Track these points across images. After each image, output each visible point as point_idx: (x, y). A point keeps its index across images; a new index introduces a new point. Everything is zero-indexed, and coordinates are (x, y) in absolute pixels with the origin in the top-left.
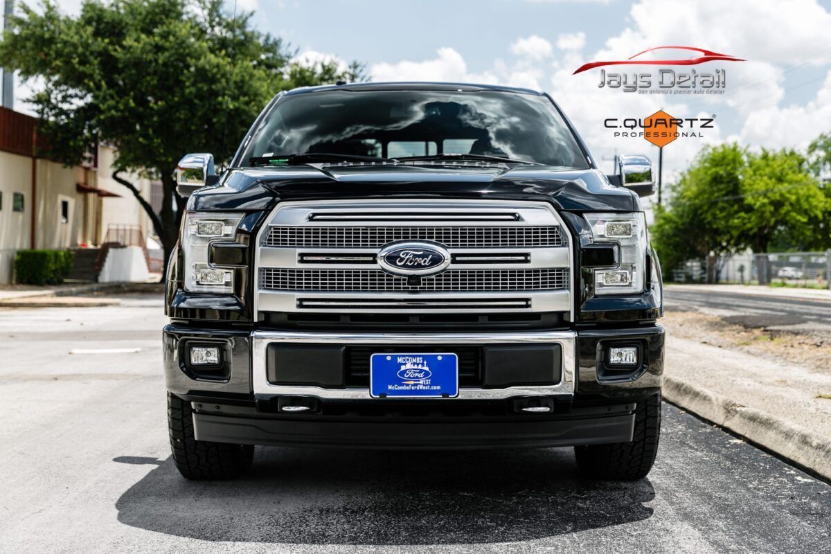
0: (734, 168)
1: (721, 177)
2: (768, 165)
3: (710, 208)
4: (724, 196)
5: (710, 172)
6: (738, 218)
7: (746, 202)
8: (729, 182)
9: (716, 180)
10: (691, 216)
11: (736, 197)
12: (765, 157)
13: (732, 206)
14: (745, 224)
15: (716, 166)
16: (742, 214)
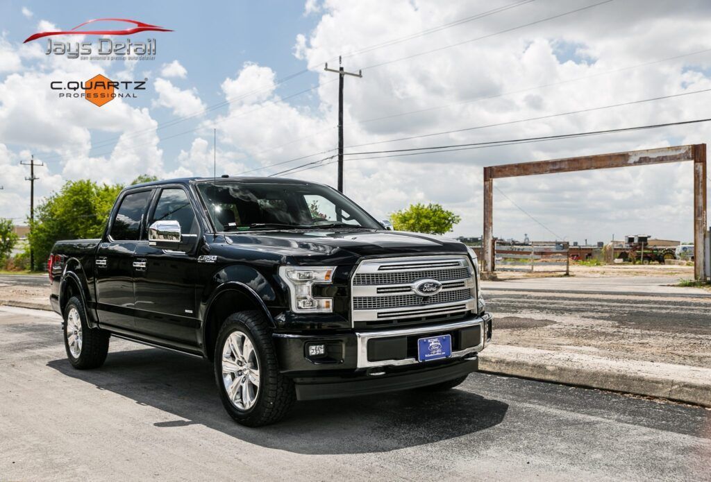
0: (89, 197)
1: (80, 202)
2: (109, 195)
3: (73, 222)
4: (82, 214)
5: (72, 199)
6: (93, 229)
7: (98, 218)
8: (85, 206)
9: (77, 204)
10: (59, 227)
11: (91, 215)
12: (107, 190)
13: (88, 221)
14: (96, 232)
15: (76, 195)
16: (95, 226)
